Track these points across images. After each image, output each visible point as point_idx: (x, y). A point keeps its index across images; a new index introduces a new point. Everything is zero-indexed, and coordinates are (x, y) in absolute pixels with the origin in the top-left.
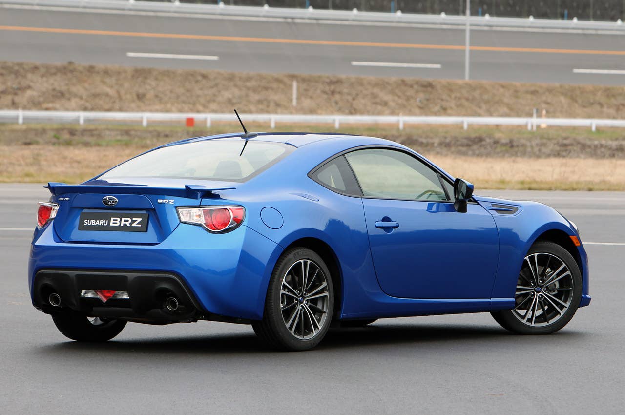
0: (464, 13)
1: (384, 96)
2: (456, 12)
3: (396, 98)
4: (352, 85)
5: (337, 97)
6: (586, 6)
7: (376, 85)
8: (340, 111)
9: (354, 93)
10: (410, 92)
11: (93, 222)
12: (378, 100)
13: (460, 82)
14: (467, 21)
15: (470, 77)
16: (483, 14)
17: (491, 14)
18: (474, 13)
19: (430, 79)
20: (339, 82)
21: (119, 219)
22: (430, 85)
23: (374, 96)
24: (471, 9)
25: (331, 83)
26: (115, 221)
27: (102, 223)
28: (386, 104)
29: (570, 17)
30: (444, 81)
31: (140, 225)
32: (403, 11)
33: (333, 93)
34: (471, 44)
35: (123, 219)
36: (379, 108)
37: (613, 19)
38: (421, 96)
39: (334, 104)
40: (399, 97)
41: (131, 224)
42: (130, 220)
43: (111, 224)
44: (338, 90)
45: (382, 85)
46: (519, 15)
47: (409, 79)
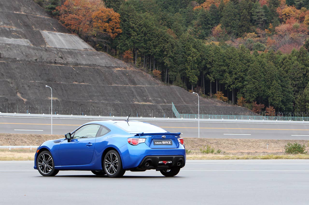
0: (50, 114)
1: (26, 140)
2: (48, 113)
3: (29, 140)
4: (14, 136)
5: (10, 140)
6: (89, 111)
7: (22, 136)
8: (11, 145)
9: (15, 139)
10: (34, 139)
11: (158, 143)
12: (23, 141)
13: (50, 135)
14: (51, 116)
15: (53, 134)
16: (56, 114)
17: (59, 114)
18: (54, 114)
19: (40, 135)
20: (10, 135)
21: (164, 142)
22: (40, 136)
23: (22, 140)
24: (53, 112)
25: (8, 136)
26: (164, 143)
27: (160, 143)
28: (26, 142)
29: (84, 115)
30: (44, 135)
31: (171, 143)
32: (31, 113)
33: (8, 139)
34: (53, 124)
35: (166, 142)
36: (24, 144)
37: (98, 115)
38: (37, 140)
39: (9, 143)
40: (30, 140)
41: (168, 143)
42: (168, 142)
43: (163, 143)
44: (10, 138)
45: (24, 136)
46: (68, 114)
47: (33, 134)
